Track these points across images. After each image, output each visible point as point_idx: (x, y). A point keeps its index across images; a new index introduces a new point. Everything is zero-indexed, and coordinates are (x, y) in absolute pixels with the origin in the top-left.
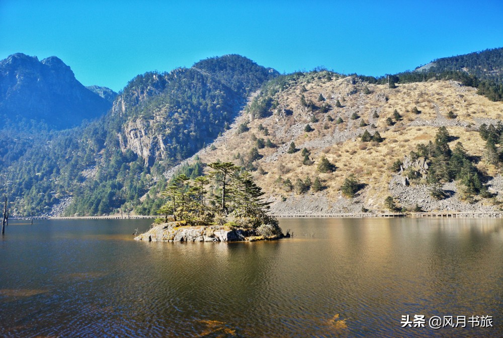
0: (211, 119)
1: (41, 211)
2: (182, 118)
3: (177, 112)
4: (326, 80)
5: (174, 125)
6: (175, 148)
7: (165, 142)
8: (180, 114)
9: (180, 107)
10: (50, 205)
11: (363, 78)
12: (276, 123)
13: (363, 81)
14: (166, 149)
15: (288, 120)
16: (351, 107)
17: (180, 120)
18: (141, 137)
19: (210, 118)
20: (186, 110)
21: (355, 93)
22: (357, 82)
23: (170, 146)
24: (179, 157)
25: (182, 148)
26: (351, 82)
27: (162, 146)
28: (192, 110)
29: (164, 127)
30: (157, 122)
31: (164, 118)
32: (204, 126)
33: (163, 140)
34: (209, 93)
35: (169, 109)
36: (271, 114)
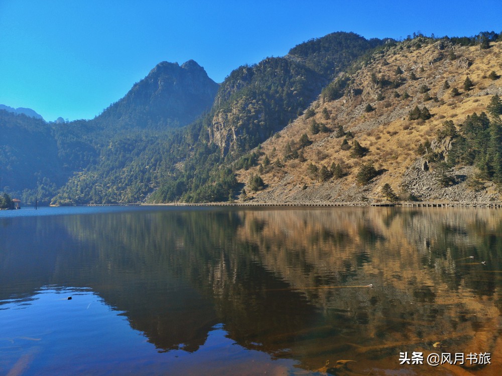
0: (285, 106)
1: (138, 199)
2: (254, 108)
3: (251, 103)
4: (415, 48)
5: (246, 116)
6: (245, 139)
7: (237, 133)
8: (254, 104)
9: (255, 98)
10: (145, 193)
11: (455, 41)
12: (343, 105)
13: (454, 45)
14: (237, 140)
15: (355, 100)
16: (427, 79)
17: (253, 110)
18: (221, 129)
19: (283, 105)
20: (259, 100)
21: (439, 61)
22: (446, 47)
23: (240, 137)
24: (247, 147)
25: (250, 138)
26: (439, 47)
27: (235, 137)
28: (267, 100)
29: (238, 119)
30: (233, 114)
31: (239, 110)
32: (277, 114)
33: (235, 132)
34: (290, 79)
35: (245, 101)
36: (341, 95)
